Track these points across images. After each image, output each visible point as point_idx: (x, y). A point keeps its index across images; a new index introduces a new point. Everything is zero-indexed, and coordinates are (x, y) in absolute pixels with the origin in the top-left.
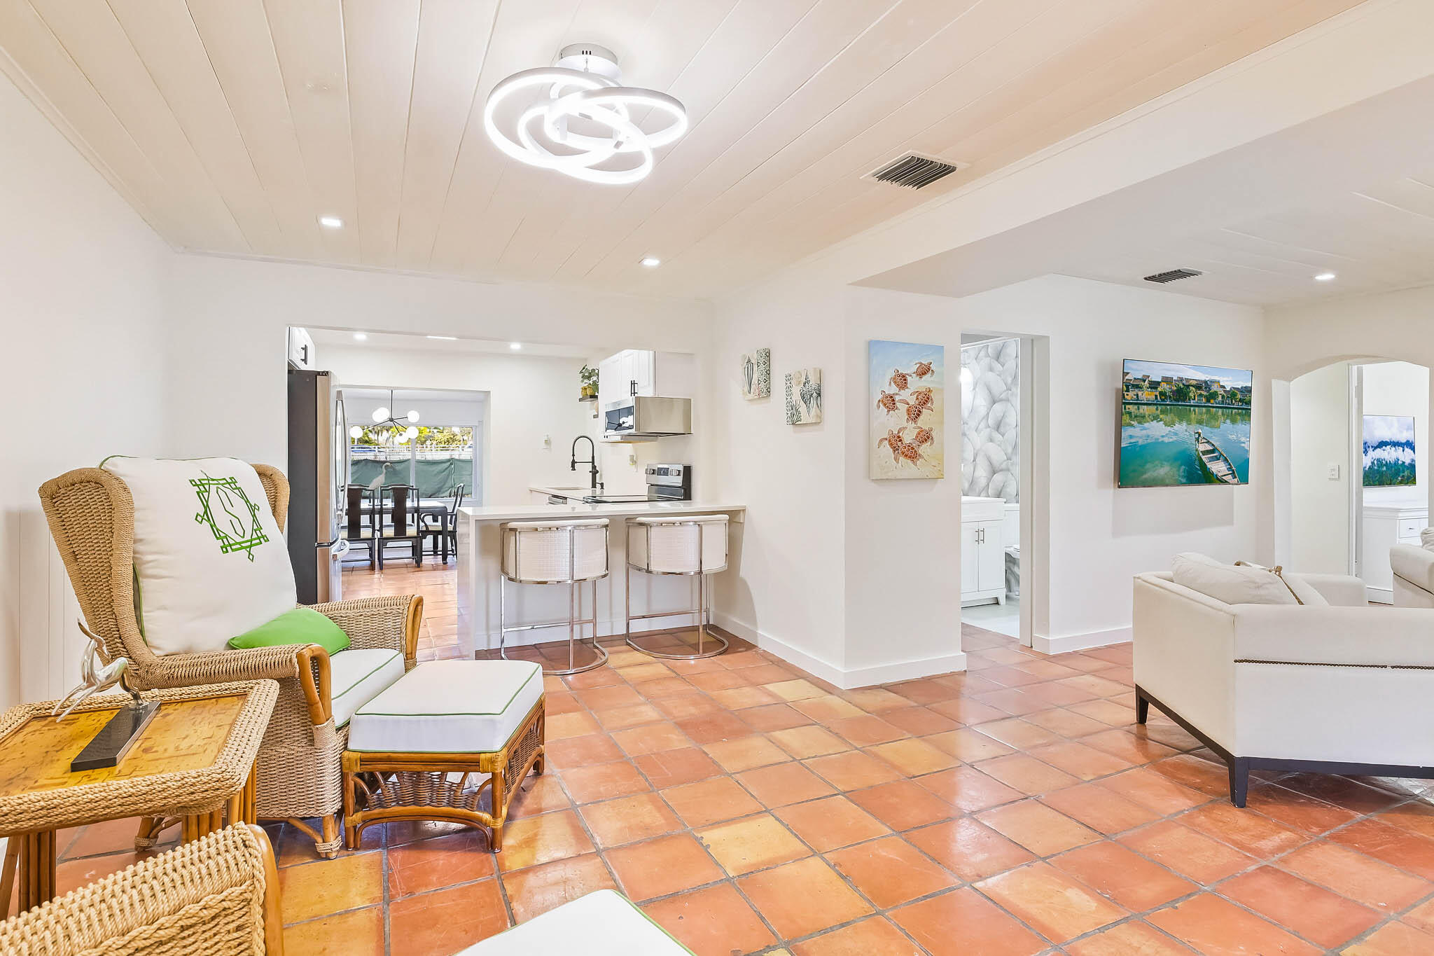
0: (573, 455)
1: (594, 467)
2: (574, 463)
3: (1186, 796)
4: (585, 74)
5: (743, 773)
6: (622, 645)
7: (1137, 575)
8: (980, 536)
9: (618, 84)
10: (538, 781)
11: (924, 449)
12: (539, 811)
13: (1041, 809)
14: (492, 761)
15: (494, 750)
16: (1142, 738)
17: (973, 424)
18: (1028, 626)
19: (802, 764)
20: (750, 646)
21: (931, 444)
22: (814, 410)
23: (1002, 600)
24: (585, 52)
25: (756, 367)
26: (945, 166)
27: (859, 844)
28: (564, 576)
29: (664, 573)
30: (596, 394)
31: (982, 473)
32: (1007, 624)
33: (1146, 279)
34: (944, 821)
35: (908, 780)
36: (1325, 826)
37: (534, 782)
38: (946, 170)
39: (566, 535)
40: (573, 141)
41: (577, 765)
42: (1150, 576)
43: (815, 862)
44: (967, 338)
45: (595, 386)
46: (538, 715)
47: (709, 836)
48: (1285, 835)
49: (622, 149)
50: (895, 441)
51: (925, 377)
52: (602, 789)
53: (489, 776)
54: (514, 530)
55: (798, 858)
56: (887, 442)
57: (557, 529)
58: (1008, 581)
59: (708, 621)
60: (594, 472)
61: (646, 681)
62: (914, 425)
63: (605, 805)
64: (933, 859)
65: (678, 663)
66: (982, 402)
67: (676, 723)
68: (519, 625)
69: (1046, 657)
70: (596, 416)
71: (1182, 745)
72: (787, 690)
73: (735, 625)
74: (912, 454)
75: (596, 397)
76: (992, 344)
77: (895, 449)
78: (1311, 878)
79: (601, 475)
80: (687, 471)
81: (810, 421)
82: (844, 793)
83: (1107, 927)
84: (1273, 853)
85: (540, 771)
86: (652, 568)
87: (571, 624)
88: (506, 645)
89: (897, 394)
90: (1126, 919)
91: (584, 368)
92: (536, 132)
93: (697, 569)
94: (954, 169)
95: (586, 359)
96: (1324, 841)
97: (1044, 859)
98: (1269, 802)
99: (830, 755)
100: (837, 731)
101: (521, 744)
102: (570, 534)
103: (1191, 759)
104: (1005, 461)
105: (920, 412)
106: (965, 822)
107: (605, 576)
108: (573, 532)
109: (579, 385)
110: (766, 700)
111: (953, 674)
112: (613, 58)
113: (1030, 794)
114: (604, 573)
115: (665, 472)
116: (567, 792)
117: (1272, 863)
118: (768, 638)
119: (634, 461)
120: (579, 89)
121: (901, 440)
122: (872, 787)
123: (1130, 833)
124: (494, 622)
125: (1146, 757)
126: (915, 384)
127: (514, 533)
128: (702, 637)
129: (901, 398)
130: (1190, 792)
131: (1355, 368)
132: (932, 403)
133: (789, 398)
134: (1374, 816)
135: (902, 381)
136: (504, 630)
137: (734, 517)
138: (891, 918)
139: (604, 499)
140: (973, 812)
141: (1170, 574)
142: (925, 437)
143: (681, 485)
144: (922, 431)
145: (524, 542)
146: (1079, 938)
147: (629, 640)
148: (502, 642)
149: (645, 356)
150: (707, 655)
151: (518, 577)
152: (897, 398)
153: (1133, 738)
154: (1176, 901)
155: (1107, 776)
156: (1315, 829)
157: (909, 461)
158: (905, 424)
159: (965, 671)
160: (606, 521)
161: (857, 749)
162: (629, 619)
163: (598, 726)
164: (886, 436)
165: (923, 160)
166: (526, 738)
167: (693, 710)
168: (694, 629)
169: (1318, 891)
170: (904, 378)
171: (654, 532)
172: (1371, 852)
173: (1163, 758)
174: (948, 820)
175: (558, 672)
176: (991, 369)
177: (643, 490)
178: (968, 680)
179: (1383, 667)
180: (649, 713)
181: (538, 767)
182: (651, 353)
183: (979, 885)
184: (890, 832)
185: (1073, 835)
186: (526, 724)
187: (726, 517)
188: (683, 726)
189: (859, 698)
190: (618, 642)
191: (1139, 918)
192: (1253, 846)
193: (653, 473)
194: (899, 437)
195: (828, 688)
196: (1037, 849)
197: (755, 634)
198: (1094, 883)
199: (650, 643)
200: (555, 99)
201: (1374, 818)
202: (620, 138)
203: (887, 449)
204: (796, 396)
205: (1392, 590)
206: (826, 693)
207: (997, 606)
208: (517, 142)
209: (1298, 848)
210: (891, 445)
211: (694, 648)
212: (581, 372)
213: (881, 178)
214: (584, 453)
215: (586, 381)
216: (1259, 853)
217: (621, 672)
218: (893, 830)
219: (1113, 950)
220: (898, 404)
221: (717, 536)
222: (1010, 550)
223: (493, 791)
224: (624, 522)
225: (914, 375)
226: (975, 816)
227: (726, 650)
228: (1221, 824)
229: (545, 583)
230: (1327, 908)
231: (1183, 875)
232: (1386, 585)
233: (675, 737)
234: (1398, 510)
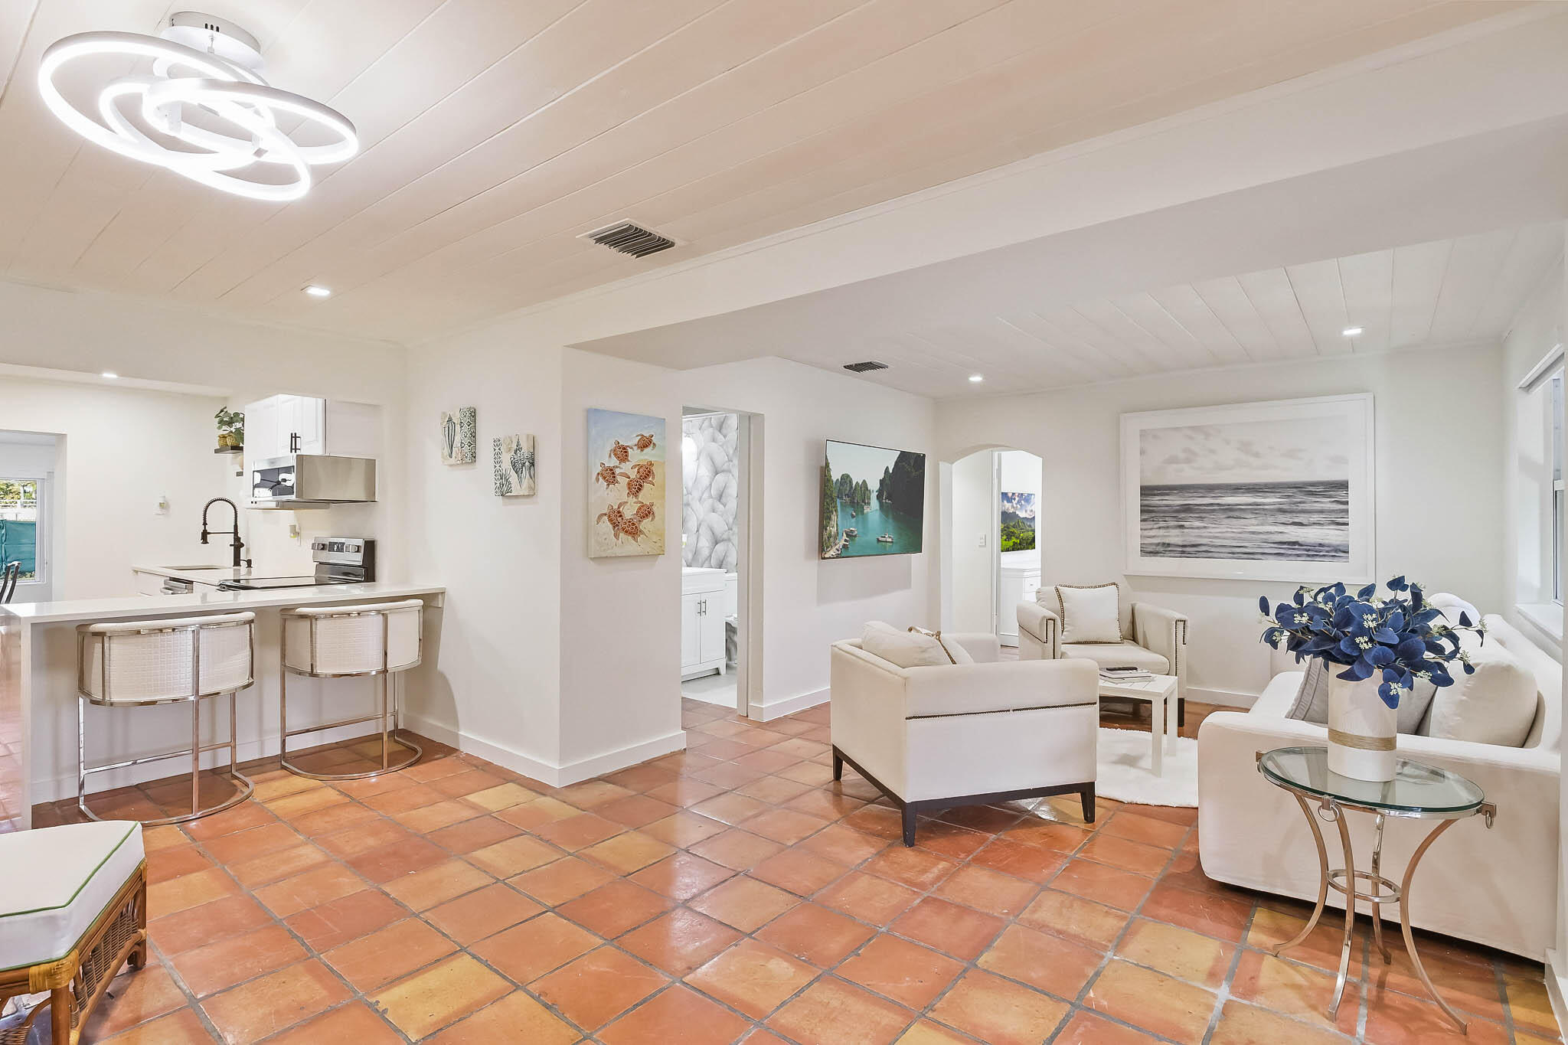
0: (205, 524)
1: (237, 539)
2: (205, 535)
3: (868, 843)
4: (209, 56)
5: (433, 910)
6: (278, 770)
7: (834, 644)
8: (702, 609)
9: (262, 80)
10: (136, 979)
11: (645, 525)
12: (136, 1021)
13: (752, 884)
14: (51, 975)
15: (54, 957)
16: (838, 794)
17: (696, 494)
18: (744, 695)
19: (506, 884)
20: (449, 751)
21: (652, 520)
22: (526, 481)
23: (723, 671)
24: (209, 27)
25: (458, 427)
26: (664, 240)
27: (568, 963)
28: (186, 692)
29: (335, 676)
30: (241, 445)
31: (705, 543)
32: (725, 695)
33: (845, 367)
34: (658, 917)
35: (623, 878)
36: (970, 851)
37: (129, 982)
38: (664, 244)
39: (188, 637)
40: (188, 134)
41: (200, 944)
42: (844, 644)
43: (519, 999)
44: (687, 411)
45: (240, 434)
46: (137, 886)
47: (385, 999)
48: (942, 865)
49: (265, 159)
50: (615, 517)
51: (646, 450)
52: (236, 970)
53: (47, 994)
54: (101, 635)
55: (498, 998)
56: (606, 518)
57: (174, 630)
58: (728, 650)
59: (396, 725)
60: (238, 545)
61: (307, 814)
62: (635, 500)
63: (242, 989)
64: (645, 962)
65: (355, 783)
66: (705, 472)
67: (347, 862)
68: (110, 761)
69: (762, 725)
70: (240, 474)
71: (868, 795)
72: (492, 799)
73: (431, 727)
74: (633, 531)
75: (241, 449)
76: (715, 419)
77: (615, 525)
78: (958, 901)
79: (248, 550)
80: (370, 548)
81: (522, 494)
82: (553, 909)
83: (802, 990)
84: (932, 884)
85: (139, 964)
86: (318, 670)
87: (196, 751)
88: (88, 790)
89: (617, 467)
90: (817, 979)
91: (222, 411)
92: (129, 110)
93: (380, 667)
94: (672, 245)
95: (225, 399)
96: (969, 865)
97: (750, 935)
98: (930, 837)
99: (539, 867)
100: (548, 837)
101: (105, 937)
102: (194, 637)
103: (874, 808)
104: (726, 531)
105: (641, 486)
106: (679, 912)
107: (248, 686)
108: (198, 633)
109: (214, 433)
110: (467, 814)
111: (673, 754)
112: (255, 44)
113: (740, 869)
114: (246, 682)
115: (341, 548)
116: (181, 984)
117: (932, 893)
118: (472, 740)
119: (295, 532)
120: (198, 74)
121: (621, 516)
122: (584, 895)
123: (824, 891)
124: (67, 759)
125: (841, 813)
126: (636, 457)
127: (100, 638)
128: (387, 747)
129: (622, 471)
130: (874, 839)
131: (996, 454)
132: (653, 478)
133: (498, 465)
134: (1002, 835)
135: (622, 452)
136: (83, 772)
137: (430, 602)
138: (599, 1039)
139: (252, 584)
140: (686, 900)
141: (858, 641)
142: (646, 512)
143: (361, 564)
144: (642, 506)
145: (117, 650)
146: (778, 1008)
147: (286, 762)
148: (81, 786)
149: (311, 405)
150: (393, 768)
151: (107, 699)
152: (617, 471)
153: (830, 795)
154: (859, 948)
155: (808, 837)
156: (963, 855)
157: (630, 537)
158: (625, 498)
159: (685, 749)
160: (250, 615)
161: (569, 854)
162: (285, 735)
163: (234, 885)
164: (606, 511)
165: (641, 230)
166: (114, 926)
167: (371, 842)
168: (378, 737)
169: (964, 910)
170: (624, 449)
171: (321, 626)
172: (1001, 868)
173: (853, 811)
174: (662, 915)
175: (174, 819)
176: (714, 440)
177: (310, 570)
178: (688, 759)
179: (1007, 711)
180: (311, 854)
181: (136, 961)
182: (321, 402)
183: (686, 979)
184: (601, 941)
185: (778, 903)
186: (116, 906)
187: (420, 602)
188: (356, 864)
189: (577, 796)
190: (272, 765)
191: (829, 974)
192: (919, 881)
193: (323, 549)
194: (619, 512)
195: (539, 788)
196: (745, 926)
197: (457, 735)
198: (795, 949)
199: (315, 762)
200: (160, 79)
201: (1002, 837)
202: (262, 146)
203: (606, 526)
204: (506, 464)
205: (1017, 635)
206: (538, 795)
207: (717, 677)
208: (99, 120)
209: (949, 875)
210: (611, 520)
211: (377, 763)
212: (217, 416)
213: (599, 240)
214: (221, 519)
215: (224, 428)
216: (922, 886)
217: (272, 806)
218: (606, 939)
219: (806, 1012)
220: (618, 478)
221: (406, 627)
222: (730, 620)
223: (54, 1013)
224: (279, 615)
225: (635, 448)
226: (688, 905)
227: (420, 758)
228: (896, 866)
229: (154, 703)
230: (969, 924)
231: (866, 922)
232: (1012, 633)
233: (346, 880)
234: (1024, 570)
